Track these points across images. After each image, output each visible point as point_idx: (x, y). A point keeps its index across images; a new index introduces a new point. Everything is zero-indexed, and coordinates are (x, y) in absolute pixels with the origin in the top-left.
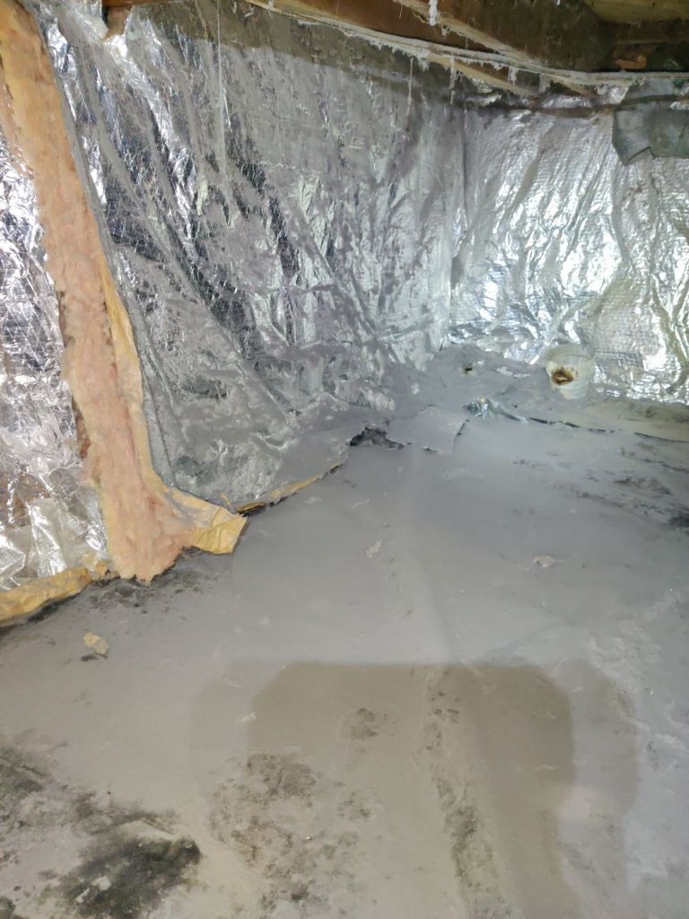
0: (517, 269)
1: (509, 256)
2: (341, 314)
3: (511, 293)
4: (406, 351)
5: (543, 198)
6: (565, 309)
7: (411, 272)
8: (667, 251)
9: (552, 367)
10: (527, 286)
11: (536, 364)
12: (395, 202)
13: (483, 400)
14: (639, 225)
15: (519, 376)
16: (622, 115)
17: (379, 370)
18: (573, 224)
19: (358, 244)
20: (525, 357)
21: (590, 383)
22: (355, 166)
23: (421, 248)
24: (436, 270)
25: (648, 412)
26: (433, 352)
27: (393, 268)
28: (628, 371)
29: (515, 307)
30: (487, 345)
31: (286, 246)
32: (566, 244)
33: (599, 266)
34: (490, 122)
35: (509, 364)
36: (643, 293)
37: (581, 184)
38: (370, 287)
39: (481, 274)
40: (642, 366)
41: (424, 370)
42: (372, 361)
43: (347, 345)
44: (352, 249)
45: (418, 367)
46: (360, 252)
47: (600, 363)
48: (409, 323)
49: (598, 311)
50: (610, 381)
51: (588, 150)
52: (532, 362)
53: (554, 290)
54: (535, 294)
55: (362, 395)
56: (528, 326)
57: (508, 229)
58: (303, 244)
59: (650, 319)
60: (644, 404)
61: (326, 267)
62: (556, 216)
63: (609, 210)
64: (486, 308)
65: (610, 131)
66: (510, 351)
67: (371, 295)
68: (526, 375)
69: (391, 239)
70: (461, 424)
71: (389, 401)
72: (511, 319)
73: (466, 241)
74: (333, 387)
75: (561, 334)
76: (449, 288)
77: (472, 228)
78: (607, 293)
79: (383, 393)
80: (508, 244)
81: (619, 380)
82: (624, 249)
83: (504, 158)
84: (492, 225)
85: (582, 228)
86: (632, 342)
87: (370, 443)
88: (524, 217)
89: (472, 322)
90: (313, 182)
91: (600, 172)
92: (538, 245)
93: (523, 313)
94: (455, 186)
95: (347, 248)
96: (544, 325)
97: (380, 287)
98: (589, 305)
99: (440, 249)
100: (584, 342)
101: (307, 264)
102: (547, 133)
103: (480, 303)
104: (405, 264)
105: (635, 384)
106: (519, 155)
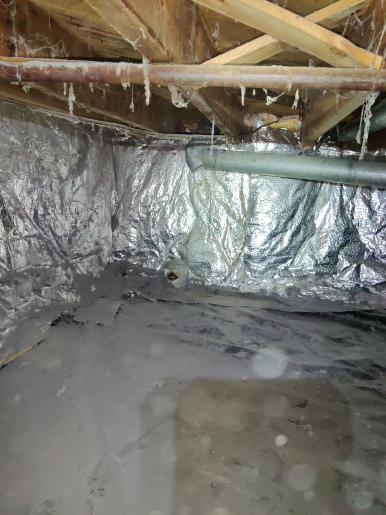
0: (146, 222)
1: (141, 215)
2: (44, 249)
3: (144, 234)
4: (87, 267)
5: (156, 187)
6: (172, 242)
7: (87, 225)
8: (216, 214)
9: (167, 271)
10: (152, 230)
11: (160, 270)
12: (75, 189)
13: (131, 292)
14: (202, 201)
15: (151, 277)
16: (189, 150)
17: (70, 279)
18: (171, 200)
19: (53, 211)
20: (154, 267)
21: (187, 279)
22: (49, 170)
23: (92, 211)
24: (102, 223)
25: (215, 292)
26: (104, 266)
27: (76, 223)
28: (204, 272)
29: (146, 241)
30: (134, 262)
31: (6, 214)
32: (169, 209)
33: (186, 220)
34: (126, 149)
35: (147, 271)
36: (207, 233)
37: (173, 181)
38: (62, 234)
39: (127, 224)
40: (211, 269)
41: (99, 276)
42: (65, 274)
43: (47, 267)
44: (49, 214)
45: (94, 275)
46: (55, 215)
47: (192, 268)
48: (88, 251)
49: (187, 242)
50: (196, 276)
51: (175, 165)
52: (158, 269)
53: (165, 232)
54: (156, 234)
55: (59, 295)
56: (154, 250)
57: (139, 202)
58: (17, 213)
59: (212, 245)
60: (213, 288)
61: (33, 224)
62: (163, 196)
63: (188, 194)
64: (131, 242)
65: (184, 156)
66: (146, 263)
67: (63, 238)
68: (154, 276)
69: (74, 207)
70: (118, 307)
71: (77, 296)
72: (145, 247)
73: (118, 207)
74: (40, 291)
75: (171, 254)
76: (111, 232)
77: (121, 200)
78: (190, 233)
79: (73, 292)
80: (140, 209)
81: (201, 276)
82: (197, 213)
83: (134, 168)
84: (131, 199)
85: (176, 202)
86: (205, 257)
87: (64, 323)
88: (147, 196)
89: (125, 249)
90: (22, 179)
91: (182, 176)
92: (156, 210)
93: (151, 244)
94: (110, 180)
95: (46, 212)
96: (162, 250)
97: (68, 233)
98: (183, 240)
99: (103, 212)
100: (182, 258)
101: (20, 225)
102: (155, 156)
103: (128, 239)
104: (83, 220)
105: (208, 278)
106: (142, 166)
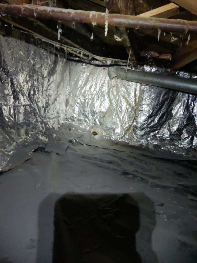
0: (83, 104)
1: (81, 100)
2: (32, 113)
3: (82, 110)
4: (52, 124)
5: (90, 86)
6: (96, 116)
7: (54, 102)
8: (121, 103)
9: (92, 131)
10: (86, 109)
11: (88, 130)
12: (50, 83)
13: (74, 139)
14: (114, 95)
15: (84, 132)
16: (110, 68)
17: (43, 129)
18: (98, 93)
19: (38, 93)
21: (102, 135)
22: (38, 72)
23: (57, 96)
24: (61, 102)
25: (116, 143)
26: (60, 125)
27: (49, 101)
28: (111, 133)
29: (83, 114)
30: (75, 124)
31: (15, 92)
32: (96, 98)
33: (104, 105)
34: (77, 64)
35: (81, 129)
36: (115, 113)
37: (100, 83)
38: (41, 106)
39: (74, 104)
40: (115, 131)
42: (41, 127)
43: (33, 122)
44: (36, 95)
45: (56, 129)
46: (39, 96)
47: (105, 130)
48: (53, 116)
49: (104, 116)
50: (107, 135)
51: (101, 75)
52: (87, 129)
53: (93, 110)
54: (88, 111)
55: (38, 137)
56: (86, 119)
57: (81, 93)
58: (21, 92)
59: (117, 119)
60: (115, 141)
61: (28, 99)
62: (94, 91)
63: (107, 91)
64: (75, 114)
65: (107, 71)
66: (82, 126)
67: (42, 108)
68: (85, 132)
69: (48, 93)
70: (67, 146)
71: (46, 138)
72: (82, 117)
73: (70, 95)
74: (29, 134)
75: (95, 122)
76: (65, 107)
77: (72, 92)
78: (106, 112)
79: (44, 136)
80: (81, 97)
81: (109, 135)
82: (110, 101)
83: (80, 74)
84: (77, 92)
85: (100, 95)
86: (112, 125)
87: (40, 151)
88: (85, 90)
89: (71, 117)
90: (24, 75)
91: (104, 81)
92: (89, 98)
93: (85, 116)
94: (67, 80)
95: (34, 94)
96: (90, 119)
97: (45, 106)
98: (102, 115)
99: (62, 97)
100: (101, 125)
101: (22, 98)
102: (92, 69)
103: (73, 112)
104: (52, 100)
105: (113, 136)
106: (84, 74)
